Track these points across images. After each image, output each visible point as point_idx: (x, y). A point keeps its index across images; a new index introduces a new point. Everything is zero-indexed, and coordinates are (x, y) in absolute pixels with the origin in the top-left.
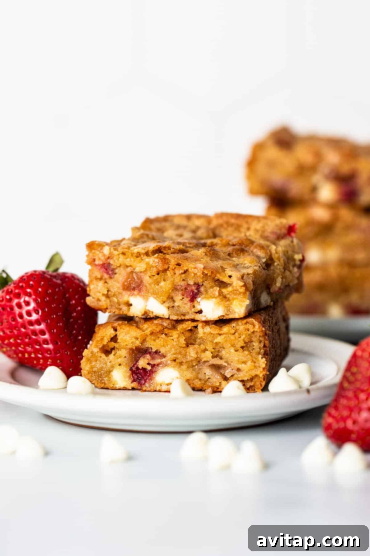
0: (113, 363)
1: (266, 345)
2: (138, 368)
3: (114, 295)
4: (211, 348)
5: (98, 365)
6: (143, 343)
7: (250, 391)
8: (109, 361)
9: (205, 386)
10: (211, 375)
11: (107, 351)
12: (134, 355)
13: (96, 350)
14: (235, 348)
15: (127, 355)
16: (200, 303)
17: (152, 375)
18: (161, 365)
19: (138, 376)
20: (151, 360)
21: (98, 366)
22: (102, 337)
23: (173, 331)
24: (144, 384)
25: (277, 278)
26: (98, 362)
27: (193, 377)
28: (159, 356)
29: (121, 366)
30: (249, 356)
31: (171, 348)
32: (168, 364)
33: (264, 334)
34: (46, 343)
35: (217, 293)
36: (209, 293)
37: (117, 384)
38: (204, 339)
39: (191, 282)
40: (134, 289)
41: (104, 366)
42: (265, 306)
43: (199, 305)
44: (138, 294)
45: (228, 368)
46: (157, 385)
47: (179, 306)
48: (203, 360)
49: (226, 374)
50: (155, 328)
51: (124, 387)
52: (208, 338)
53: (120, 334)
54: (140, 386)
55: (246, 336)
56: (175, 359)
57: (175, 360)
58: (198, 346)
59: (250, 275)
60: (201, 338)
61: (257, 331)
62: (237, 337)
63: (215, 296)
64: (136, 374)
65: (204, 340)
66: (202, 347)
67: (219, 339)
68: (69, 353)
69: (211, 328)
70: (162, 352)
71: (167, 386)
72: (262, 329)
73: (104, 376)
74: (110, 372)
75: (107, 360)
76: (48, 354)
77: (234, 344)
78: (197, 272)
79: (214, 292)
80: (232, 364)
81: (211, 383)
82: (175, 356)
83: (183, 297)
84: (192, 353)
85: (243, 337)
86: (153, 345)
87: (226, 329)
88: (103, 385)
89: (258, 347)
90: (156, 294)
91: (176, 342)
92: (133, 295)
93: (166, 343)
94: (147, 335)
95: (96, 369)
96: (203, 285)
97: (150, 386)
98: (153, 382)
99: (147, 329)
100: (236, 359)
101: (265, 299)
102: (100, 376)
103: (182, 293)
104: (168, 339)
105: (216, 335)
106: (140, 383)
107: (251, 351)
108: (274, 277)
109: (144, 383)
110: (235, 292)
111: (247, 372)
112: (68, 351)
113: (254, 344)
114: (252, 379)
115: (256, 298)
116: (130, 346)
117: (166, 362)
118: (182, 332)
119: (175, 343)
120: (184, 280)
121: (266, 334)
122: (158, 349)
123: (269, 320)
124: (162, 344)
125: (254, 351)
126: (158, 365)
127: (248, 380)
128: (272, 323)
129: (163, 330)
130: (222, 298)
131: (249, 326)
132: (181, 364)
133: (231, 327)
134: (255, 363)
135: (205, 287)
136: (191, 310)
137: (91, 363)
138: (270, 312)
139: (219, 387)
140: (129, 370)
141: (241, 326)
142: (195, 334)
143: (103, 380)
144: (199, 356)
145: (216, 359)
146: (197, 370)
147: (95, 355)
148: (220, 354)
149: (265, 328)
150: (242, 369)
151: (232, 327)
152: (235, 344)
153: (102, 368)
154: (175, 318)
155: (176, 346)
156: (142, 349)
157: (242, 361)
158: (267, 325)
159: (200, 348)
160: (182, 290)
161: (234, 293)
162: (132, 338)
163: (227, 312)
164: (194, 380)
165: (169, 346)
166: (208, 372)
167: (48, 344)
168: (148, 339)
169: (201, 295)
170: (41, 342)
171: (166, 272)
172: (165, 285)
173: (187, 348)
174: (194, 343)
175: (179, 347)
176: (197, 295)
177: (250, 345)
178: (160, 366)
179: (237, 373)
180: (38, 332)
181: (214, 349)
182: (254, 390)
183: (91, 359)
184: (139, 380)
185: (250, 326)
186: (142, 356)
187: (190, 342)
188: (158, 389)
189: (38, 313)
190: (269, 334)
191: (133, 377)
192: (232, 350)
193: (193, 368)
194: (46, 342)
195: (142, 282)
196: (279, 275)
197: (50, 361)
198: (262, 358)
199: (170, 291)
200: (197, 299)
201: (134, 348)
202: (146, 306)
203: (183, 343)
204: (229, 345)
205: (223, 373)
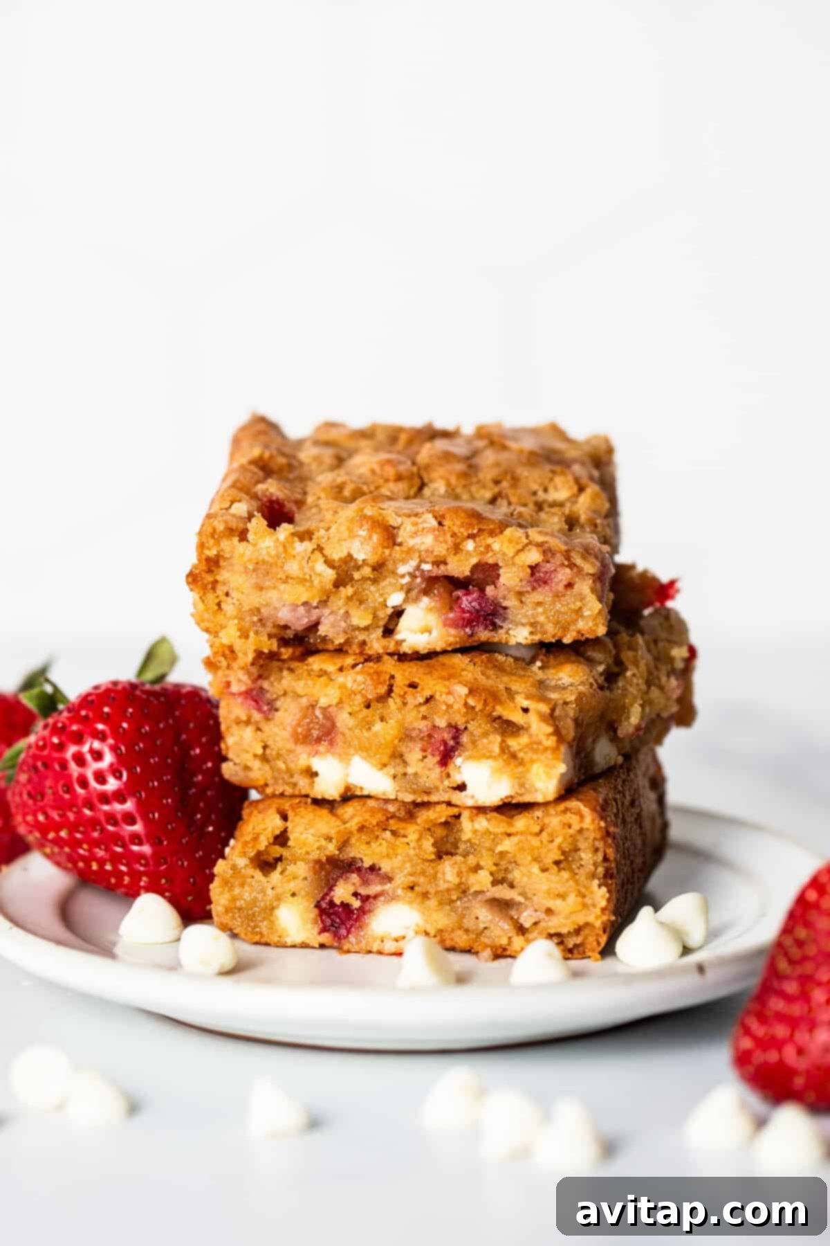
0: (279, 890)
1: (608, 856)
2: (332, 903)
3: (279, 756)
4: (491, 863)
5: (247, 894)
6: (344, 848)
7: (575, 956)
8: (270, 886)
9: (477, 944)
10: (491, 921)
11: (266, 864)
12: (323, 873)
13: (242, 862)
14: (541, 865)
15: (310, 875)
16: (462, 769)
17: (363, 919)
18: (382, 898)
19: (333, 921)
20: (360, 885)
21: (247, 896)
22: (255, 836)
23: (408, 825)
24: (346, 937)
25: (632, 705)
26: (247, 888)
27: (451, 925)
28: (378, 878)
29: (296, 898)
30: (571, 883)
31: (404, 862)
32: (398, 896)
33: (604, 834)
34: (137, 841)
35: (496, 749)
36: (480, 746)
37: (288, 935)
38: (475, 844)
39: (442, 723)
40: (318, 740)
41: (260, 896)
42: (606, 767)
43: (460, 772)
44: (328, 751)
45: (526, 907)
46: (374, 940)
47: (416, 774)
48: (472, 890)
49: (522, 920)
50: (368, 818)
51: (303, 943)
52: (484, 842)
53: (294, 827)
54: (337, 942)
55: (565, 839)
56: (412, 885)
57: (412, 888)
58: (462, 859)
59: (570, 706)
60: (469, 841)
61: (588, 829)
62: (545, 842)
63: (494, 754)
64: (329, 915)
65: (475, 847)
66: (472, 860)
67: (507, 845)
68: (186, 864)
69: (488, 820)
70: (383, 870)
71: (395, 943)
72: (599, 824)
73: (259, 918)
74: (272, 909)
75: (266, 884)
76: (141, 865)
77: (540, 856)
78: (454, 702)
79: (491, 746)
80: (535, 898)
81: (491, 940)
82: (412, 879)
83: (424, 754)
84: (449, 871)
85: (558, 840)
86: (365, 853)
87: (521, 822)
88: (257, 938)
89: (591, 862)
90: (366, 750)
91: (414, 848)
92: (317, 753)
93: (394, 850)
94: (351, 833)
95: (242, 902)
96: (466, 728)
97: (358, 943)
98: (364, 935)
99: (352, 817)
100: (544, 887)
101: (604, 752)
102: (251, 918)
103: (423, 745)
104: (397, 843)
105: (500, 836)
106: (337, 936)
107: (577, 871)
108: (624, 703)
109: (345, 934)
110: (535, 746)
111: (566, 918)
112: (183, 860)
113: (583, 855)
114: (578, 931)
115: (583, 755)
116: (315, 855)
117: (394, 891)
118: (427, 827)
119: (412, 852)
120: (424, 718)
121: (608, 834)
122: (376, 862)
123: (615, 800)
124: (385, 853)
125: (582, 871)
126: (376, 897)
127: (569, 933)
128: (623, 804)
129: (387, 823)
130: (508, 758)
131: (570, 817)
132: (425, 895)
133: (533, 818)
134: (584, 896)
135: (472, 734)
136: (442, 782)
137: (231, 889)
138: (620, 781)
139: (507, 947)
140: (312, 905)
141: (554, 820)
142: (455, 831)
143: (256, 926)
144: (463, 880)
145: (500, 887)
146: (460, 910)
147: (240, 872)
148: (510, 876)
149: (606, 822)
150: (556, 911)
151: (536, 818)
152: (543, 856)
153: (255, 901)
154: (409, 798)
155: (415, 858)
156: (343, 861)
157: (557, 893)
158: (610, 813)
159: (465, 862)
160: (422, 739)
161: (532, 749)
162: (319, 837)
163: (520, 789)
164: (453, 930)
165: (399, 857)
166: (484, 915)
167: (140, 844)
168: (353, 841)
169: (464, 751)
170: (127, 839)
171: (387, 701)
172: (384, 731)
173: (439, 862)
174: (453, 851)
175: (421, 861)
176: (454, 752)
177: (573, 857)
178: (380, 901)
179: (547, 918)
180: (119, 817)
181: (496, 865)
182: (584, 952)
183: (232, 880)
184: (336, 927)
185: (573, 817)
186: (341, 877)
187: (444, 850)
188: (375, 948)
189: (119, 778)
190: (614, 833)
191: (323, 921)
192: (535, 869)
193: (452, 905)
194: (135, 838)
195: (333, 725)
196: (635, 698)
197: (144, 881)
198: (600, 886)
199: (396, 741)
200: (453, 760)
201: (324, 859)
202: (347, 775)
203: (428, 852)
204: (529, 858)
205: (516, 917)
